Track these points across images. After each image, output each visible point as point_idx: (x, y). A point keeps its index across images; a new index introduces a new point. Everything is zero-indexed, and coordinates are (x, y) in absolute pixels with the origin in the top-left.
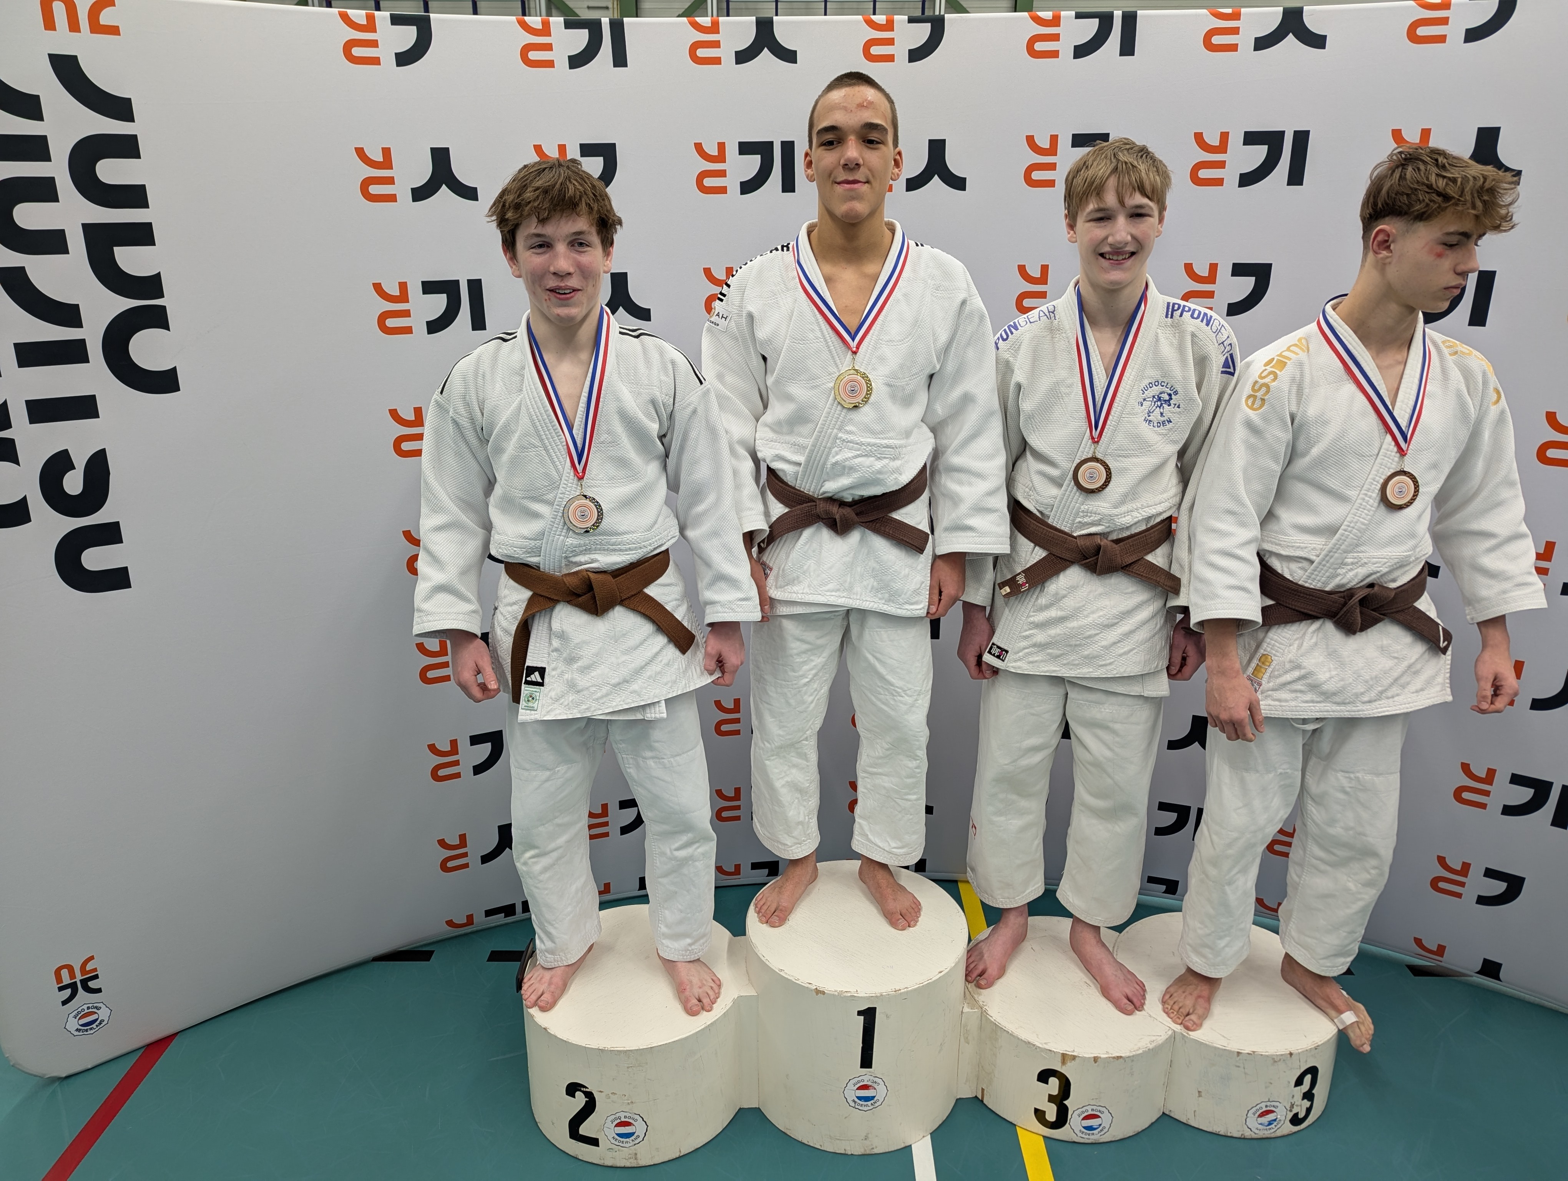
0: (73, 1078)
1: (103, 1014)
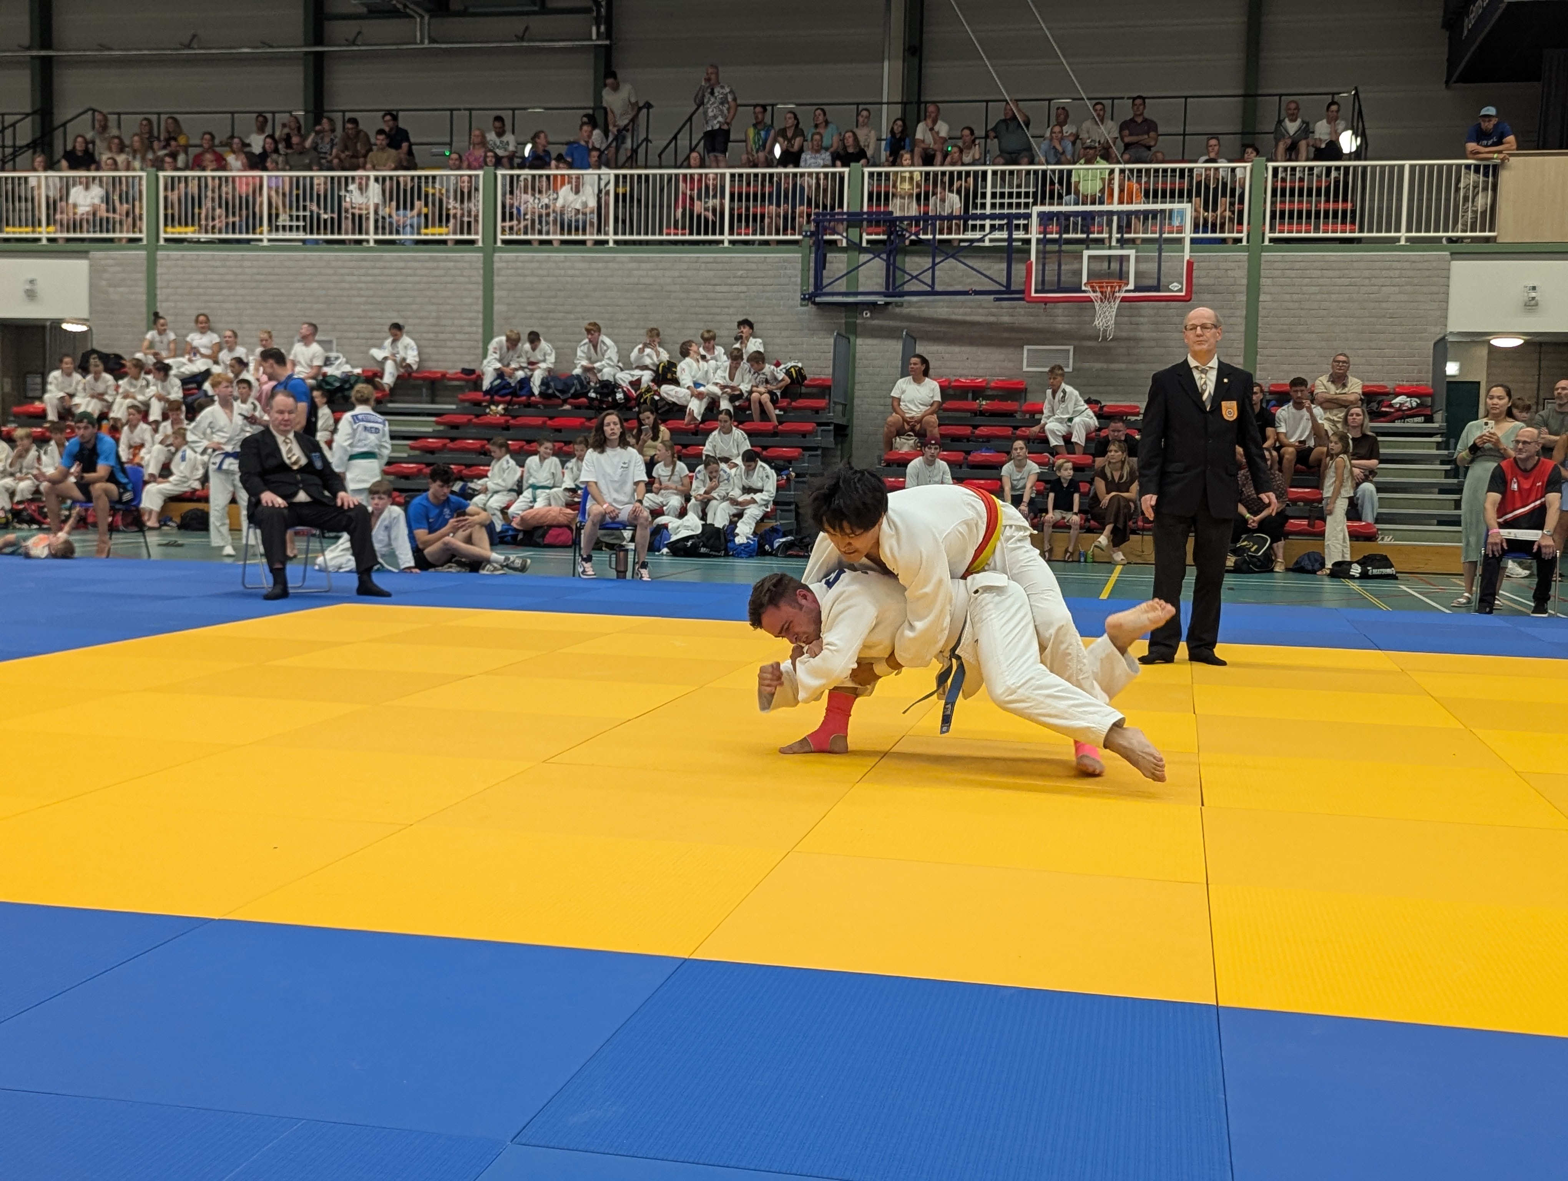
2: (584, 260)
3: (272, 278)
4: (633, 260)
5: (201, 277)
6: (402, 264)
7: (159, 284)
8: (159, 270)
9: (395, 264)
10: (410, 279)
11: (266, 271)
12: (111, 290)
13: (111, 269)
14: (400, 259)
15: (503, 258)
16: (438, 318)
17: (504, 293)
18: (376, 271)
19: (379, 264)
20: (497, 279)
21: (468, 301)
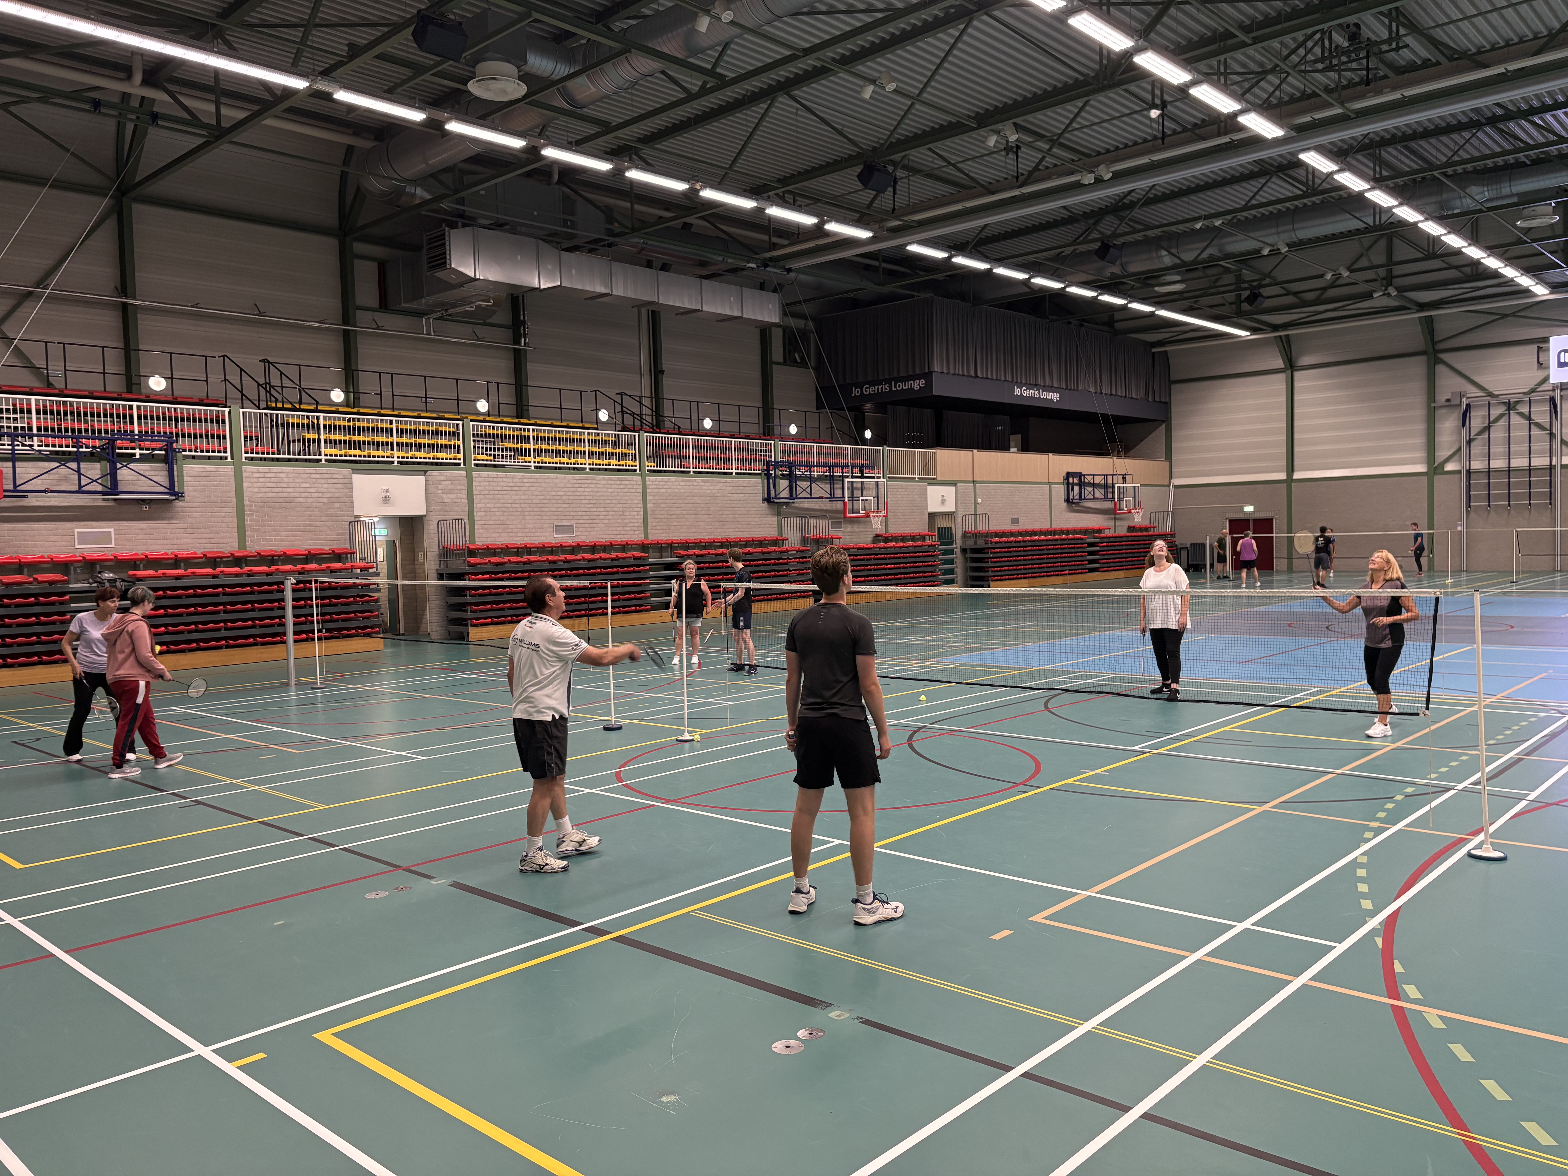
2: (683, 481)
3: (540, 489)
4: (703, 481)
5: (499, 488)
6: (605, 482)
7: (475, 492)
8: (474, 484)
9: (602, 482)
10: (610, 490)
11: (536, 485)
12: (445, 496)
13: (443, 483)
14: (604, 479)
15: (650, 479)
16: (623, 511)
17: (651, 498)
18: (593, 486)
19: (594, 482)
20: (648, 491)
21: (636, 502)
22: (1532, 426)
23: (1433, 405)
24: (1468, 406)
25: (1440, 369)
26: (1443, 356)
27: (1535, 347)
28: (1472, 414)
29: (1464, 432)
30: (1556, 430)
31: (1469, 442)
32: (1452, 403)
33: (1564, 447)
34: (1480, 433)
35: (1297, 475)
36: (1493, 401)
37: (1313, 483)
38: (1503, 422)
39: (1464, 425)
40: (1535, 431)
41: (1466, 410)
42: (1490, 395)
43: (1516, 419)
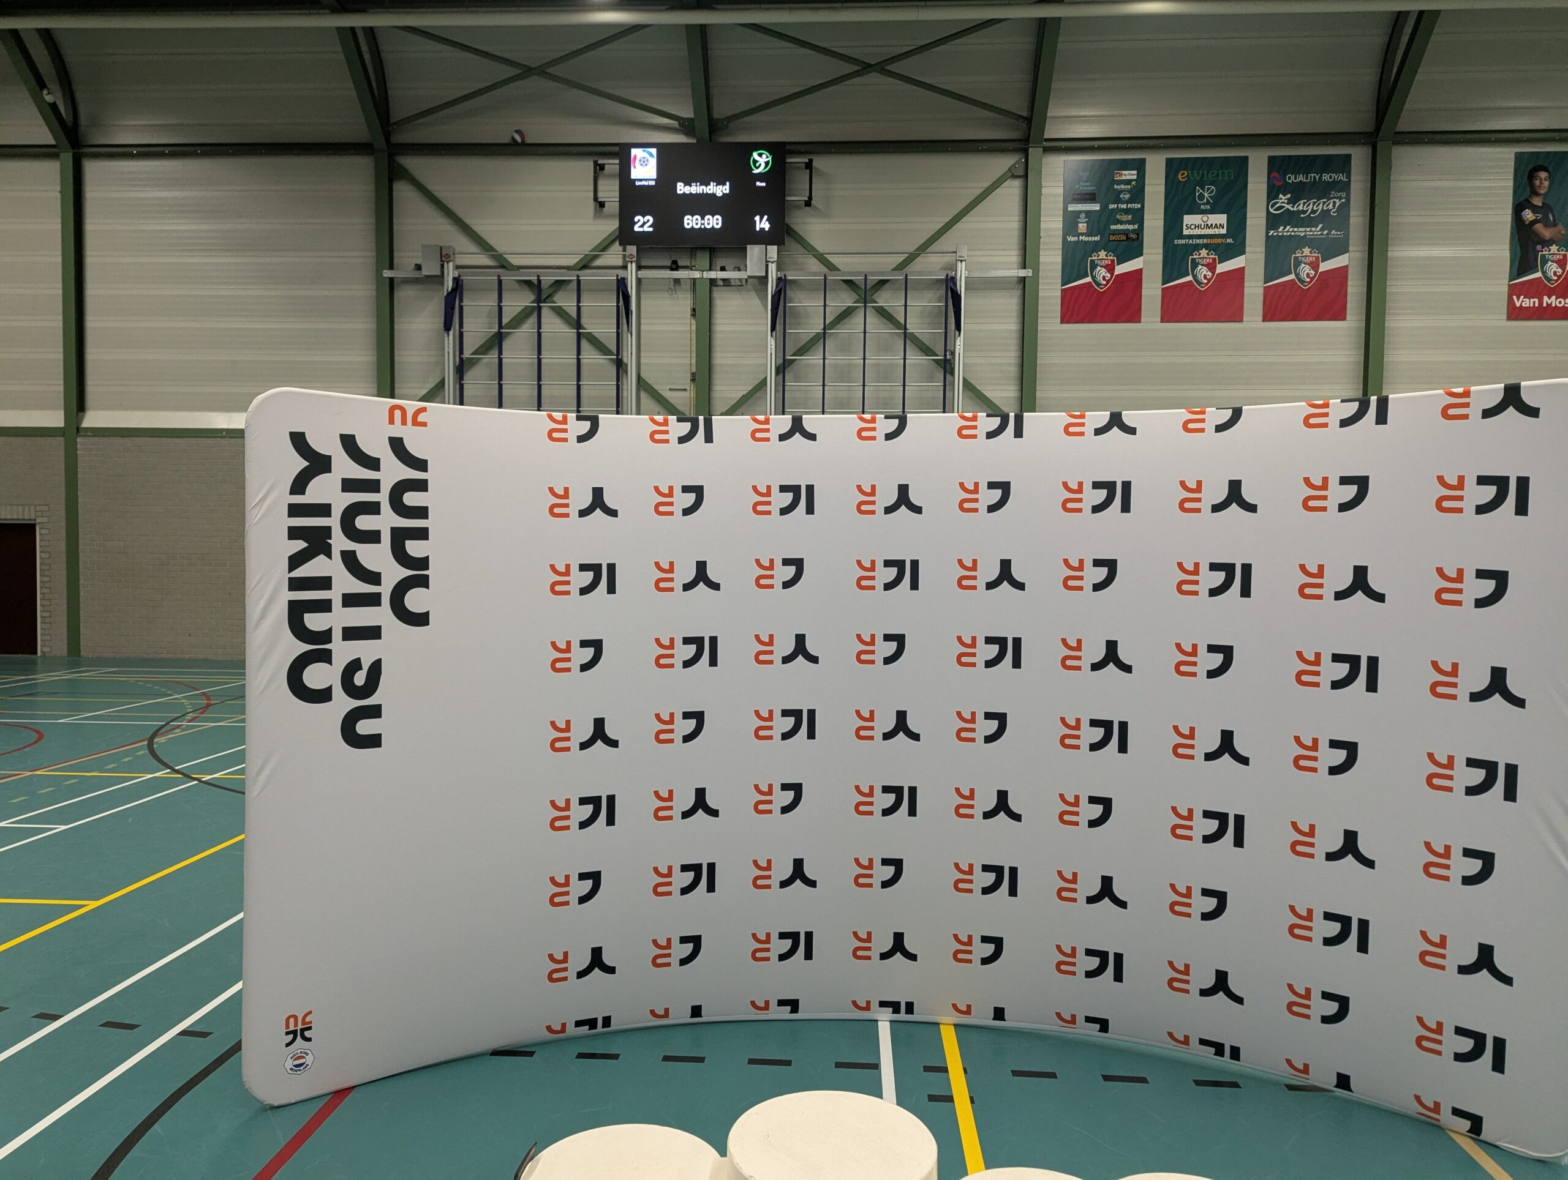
0: (282, 1108)
1: (309, 1060)
22: (584, 344)
23: (387, 274)
24: (457, 281)
25: (403, 191)
26: (411, 163)
27: (587, 166)
28: (464, 303)
29: (450, 340)
30: (630, 358)
31: (461, 369)
32: (425, 272)
33: (643, 394)
34: (484, 349)
35: (93, 419)
36: (508, 278)
37: (127, 441)
38: (528, 328)
39: (447, 327)
40: (591, 357)
41: (454, 290)
42: (503, 264)
43: (552, 325)
